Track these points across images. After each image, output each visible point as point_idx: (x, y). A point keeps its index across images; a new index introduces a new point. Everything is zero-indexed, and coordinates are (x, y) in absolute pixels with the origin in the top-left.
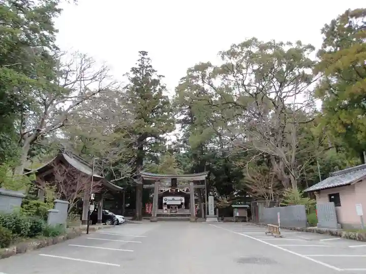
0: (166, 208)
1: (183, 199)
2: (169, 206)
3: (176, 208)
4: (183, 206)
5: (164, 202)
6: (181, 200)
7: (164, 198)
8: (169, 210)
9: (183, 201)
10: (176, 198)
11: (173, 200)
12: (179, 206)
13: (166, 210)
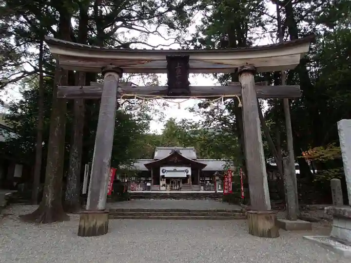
0: (164, 182)
1: (189, 169)
2: (169, 180)
3: (179, 182)
4: (189, 181)
5: (161, 174)
6: (187, 171)
7: (161, 169)
8: (168, 186)
9: (190, 173)
10: (178, 169)
11: (175, 171)
12: (184, 180)
13: (164, 185)
